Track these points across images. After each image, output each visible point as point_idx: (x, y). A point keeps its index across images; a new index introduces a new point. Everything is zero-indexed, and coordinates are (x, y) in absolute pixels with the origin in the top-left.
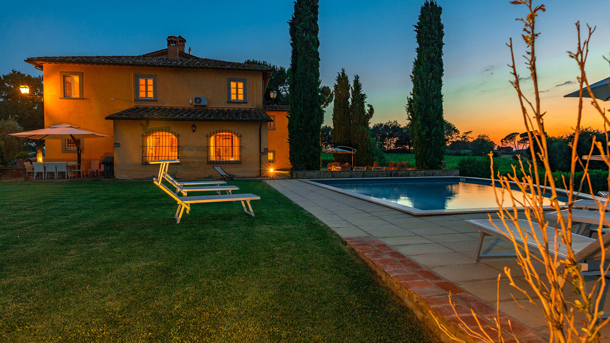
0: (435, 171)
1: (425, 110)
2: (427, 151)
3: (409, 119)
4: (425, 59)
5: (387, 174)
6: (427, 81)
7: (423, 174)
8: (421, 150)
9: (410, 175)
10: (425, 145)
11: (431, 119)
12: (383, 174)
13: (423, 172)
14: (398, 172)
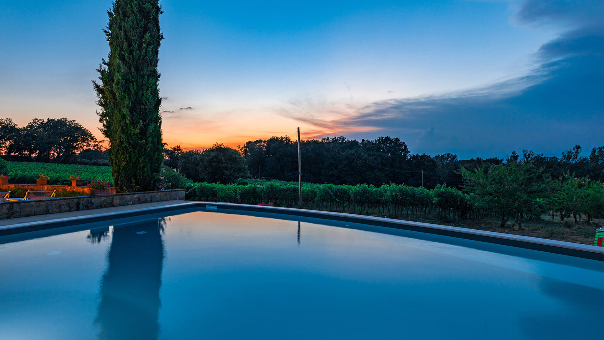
0: (153, 194)
1: (135, 91)
2: (139, 160)
3: (101, 104)
4: (135, 9)
5: (69, 206)
6: (140, 46)
7: (137, 200)
8: (128, 158)
9: (114, 203)
10: (136, 151)
11: (146, 109)
12: (60, 206)
13: (136, 196)
14: (93, 200)
